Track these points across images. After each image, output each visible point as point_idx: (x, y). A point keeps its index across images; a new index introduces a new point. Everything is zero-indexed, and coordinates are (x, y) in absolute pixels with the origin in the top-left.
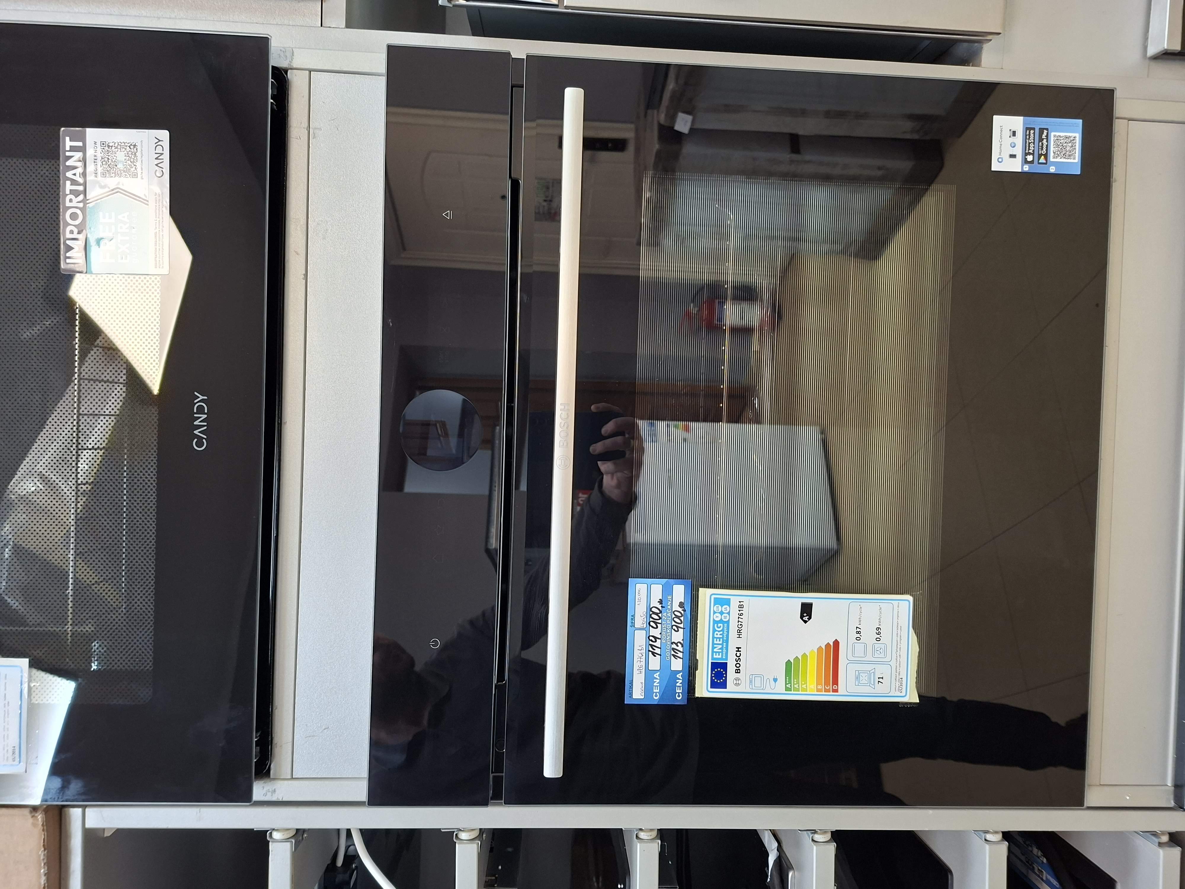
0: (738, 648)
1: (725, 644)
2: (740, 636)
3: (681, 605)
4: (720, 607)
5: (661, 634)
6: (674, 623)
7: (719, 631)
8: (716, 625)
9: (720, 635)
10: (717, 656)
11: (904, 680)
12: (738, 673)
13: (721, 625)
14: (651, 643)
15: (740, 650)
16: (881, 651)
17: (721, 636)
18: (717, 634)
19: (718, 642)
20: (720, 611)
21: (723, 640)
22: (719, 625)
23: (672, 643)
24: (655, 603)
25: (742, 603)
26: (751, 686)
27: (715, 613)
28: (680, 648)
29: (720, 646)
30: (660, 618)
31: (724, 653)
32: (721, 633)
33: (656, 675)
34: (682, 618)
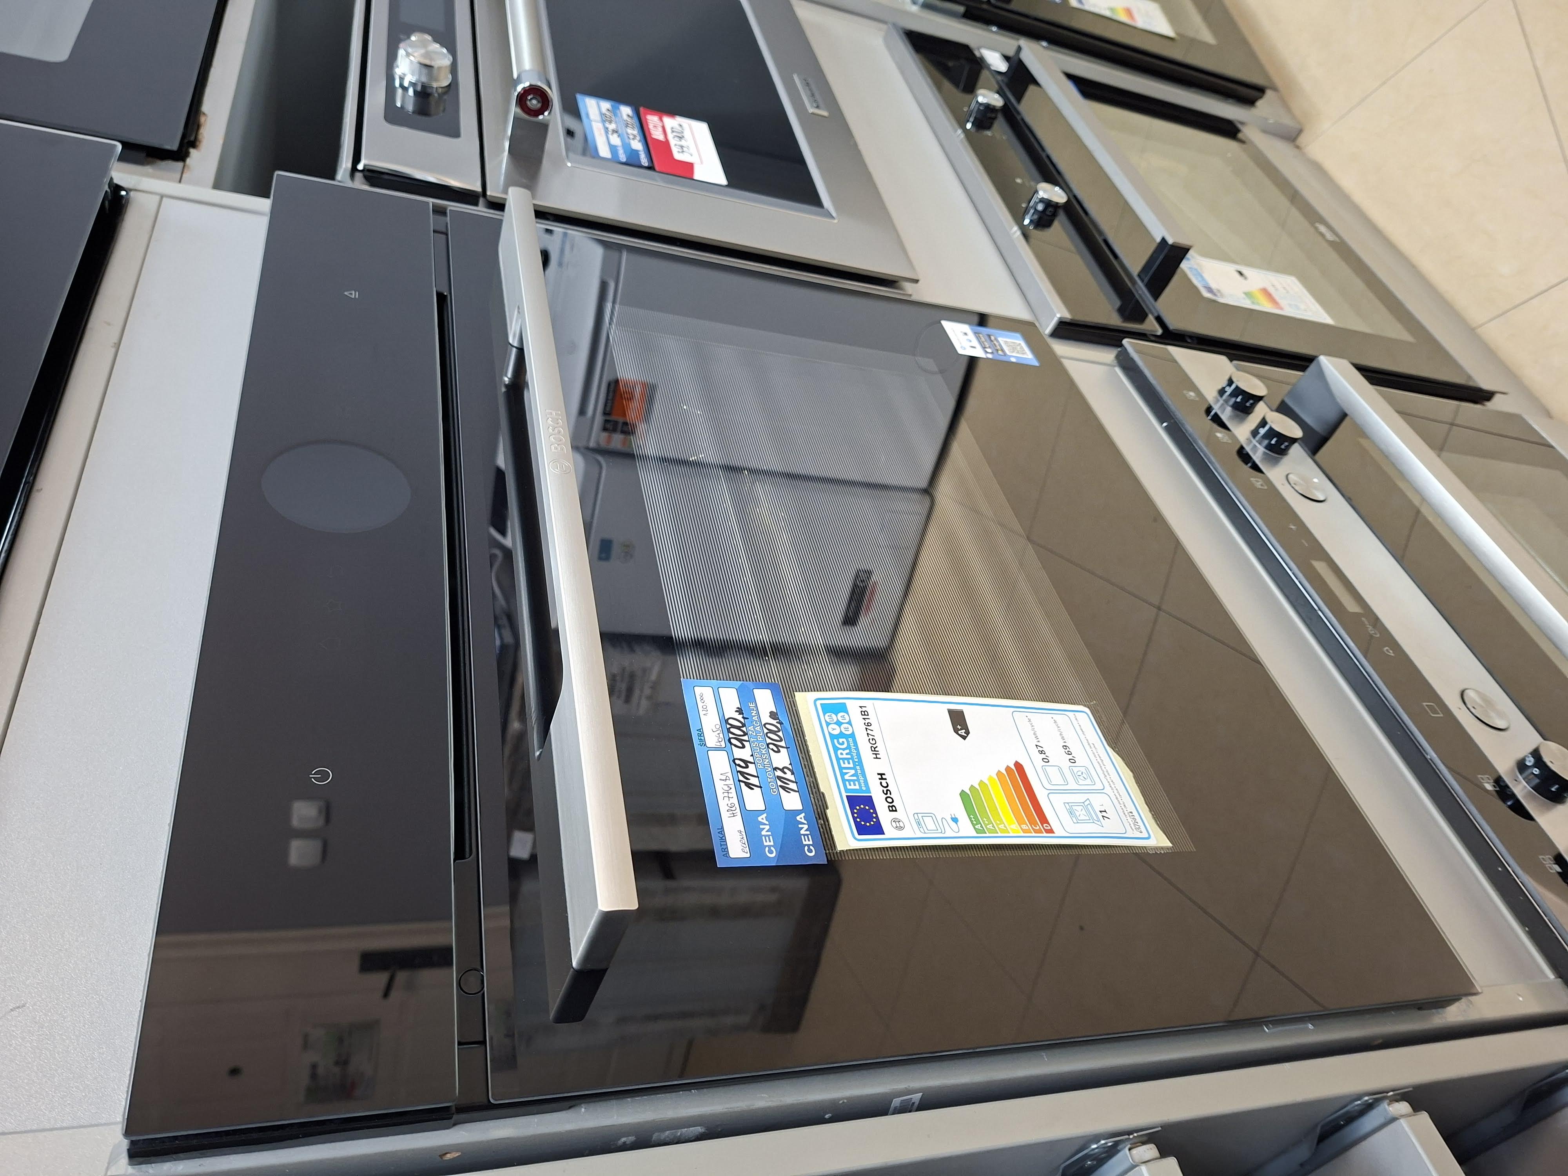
0: (881, 775)
1: (858, 767)
2: (878, 756)
3: (773, 715)
4: (833, 716)
5: (752, 755)
6: (769, 741)
7: (844, 749)
8: (835, 741)
9: (847, 754)
10: (853, 787)
11: (1135, 813)
12: (893, 811)
13: (844, 740)
14: (739, 769)
15: (884, 777)
16: (1084, 775)
17: (849, 756)
18: (842, 754)
19: (847, 765)
20: (835, 720)
21: (854, 762)
22: (841, 740)
23: (775, 769)
24: (730, 711)
25: (864, 709)
26: (921, 829)
27: (828, 724)
28: (789, 775)
29: (853, 772)
30: (745, 734)
31: (862, 781)
32: (848, 751)
33: (762, 818)
34: (780, 734)
